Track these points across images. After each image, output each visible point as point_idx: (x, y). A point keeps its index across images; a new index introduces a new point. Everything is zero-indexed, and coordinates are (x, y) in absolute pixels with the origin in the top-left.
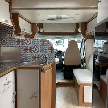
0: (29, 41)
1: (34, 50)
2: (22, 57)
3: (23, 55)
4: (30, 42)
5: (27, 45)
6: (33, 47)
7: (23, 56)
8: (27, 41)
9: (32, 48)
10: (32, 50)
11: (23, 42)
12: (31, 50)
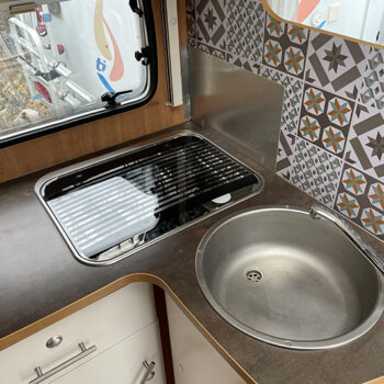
0: (345, 51)
1: (364, 139)
2: (283, 155)
3: (289, 140)
4: (350, 63)
5: (324, 80)
6: (364, 116)
7: (289, 152)
8: (328, 46)
9: (356, 121)
10: (352, 134)
11: (304, 48)
12: (345, 130)
